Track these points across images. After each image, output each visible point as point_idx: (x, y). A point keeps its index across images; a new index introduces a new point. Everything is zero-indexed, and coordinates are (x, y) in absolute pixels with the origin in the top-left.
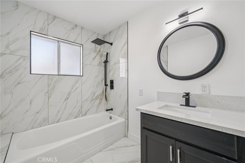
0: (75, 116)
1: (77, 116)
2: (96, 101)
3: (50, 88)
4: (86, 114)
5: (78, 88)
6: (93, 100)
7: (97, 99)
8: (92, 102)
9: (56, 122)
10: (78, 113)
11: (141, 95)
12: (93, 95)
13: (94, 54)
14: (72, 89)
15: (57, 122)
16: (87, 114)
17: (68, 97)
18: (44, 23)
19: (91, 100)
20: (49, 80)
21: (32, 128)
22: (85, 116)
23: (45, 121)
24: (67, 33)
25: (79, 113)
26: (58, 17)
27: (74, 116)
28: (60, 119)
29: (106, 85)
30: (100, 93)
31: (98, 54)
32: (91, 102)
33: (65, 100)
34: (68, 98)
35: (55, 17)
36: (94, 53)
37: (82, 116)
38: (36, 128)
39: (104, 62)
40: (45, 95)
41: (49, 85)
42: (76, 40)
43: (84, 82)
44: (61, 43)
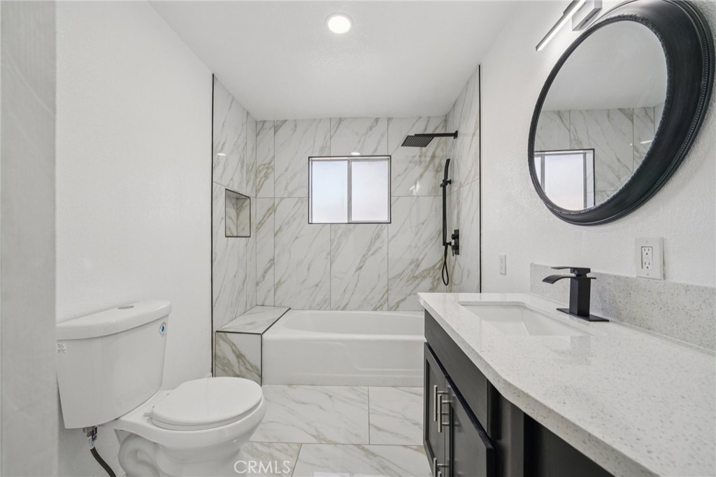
0: (373, 307)
1: (379, 307)
2: (422, 280)
3: (333, 247)
4: (398, 307)
5: (381, 248)
6: (415, 278)
7: (424, 277)
8: (412, 283)
9: (341, 308)
10: (379, 301)
11: (504, 272)
12: (416, 265)
13: (418, 170)
14: (369, 250)
15: (344, 309)
16: (399, 309)
17: (361, 265)
18: (325, 137)
19: (409, 277)
20: (332, 232)
21: (310, 309)
22: (395, 310)
23: (325, 301)
24: (359, 142)
25: (382, 301)
26: (345, 119)
27: (371, 305)
28: (347, 304)
29: (446, 244)
30: (434, 264)
31: (427, 167)
32: (410, 282)
33: (357, 271)
34: (361, 267)
35: (340, 120)
36: (417, 167)
37: (389, 309)
38: (314, 310)
39: (441, 186)
40: (326, 258)
41: (332, 241)
42: (376, 150)
43: (393, 237)
44: (353, 163)
